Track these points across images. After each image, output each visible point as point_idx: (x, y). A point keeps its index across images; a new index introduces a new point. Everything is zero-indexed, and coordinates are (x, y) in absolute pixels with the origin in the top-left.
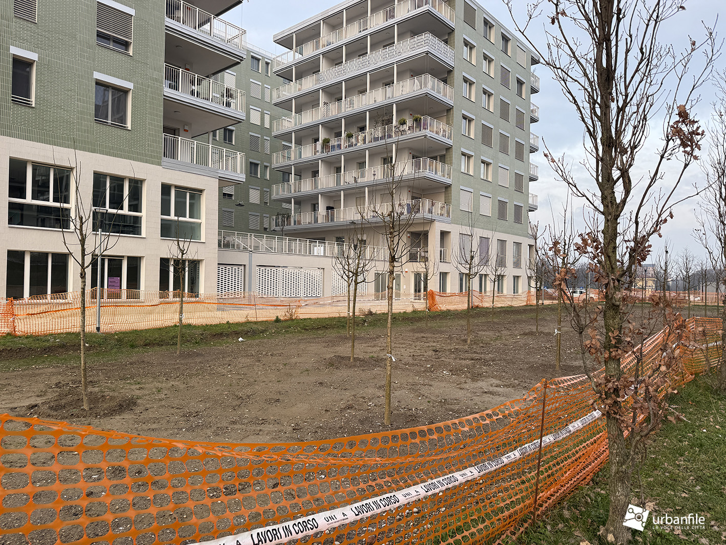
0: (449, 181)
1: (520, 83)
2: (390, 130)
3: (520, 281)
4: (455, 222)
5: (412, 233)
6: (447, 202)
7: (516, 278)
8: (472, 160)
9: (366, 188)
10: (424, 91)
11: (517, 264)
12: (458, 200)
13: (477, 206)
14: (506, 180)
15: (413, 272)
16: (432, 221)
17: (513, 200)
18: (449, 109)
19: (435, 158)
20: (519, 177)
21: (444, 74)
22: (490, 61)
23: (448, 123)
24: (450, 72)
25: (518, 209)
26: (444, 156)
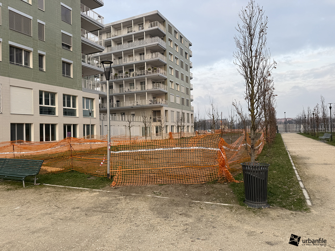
0: (166, 91)
1: (186, 54)
2: (144, 72)
3: (189, 127)
4: (169, 107)
5: (153, 111)
6: (166, 99)
7: (188, 126)
8: (173, 83)
9: (135, 94)
10: (157, 58)
11: (188, 121)
12: (170, 98)
13: (175, 101)
14: (183, 90)
15: (155, 126)
16: (161, 107)
17: (186, 98)
18: (165, 65)
19: (160, 83)
20: (187, 89)
21: (163, 52)
22: (177, 46)
23: (165, 70)
24: (165, 51)
25: (187, 100)
26: (164, 82)
